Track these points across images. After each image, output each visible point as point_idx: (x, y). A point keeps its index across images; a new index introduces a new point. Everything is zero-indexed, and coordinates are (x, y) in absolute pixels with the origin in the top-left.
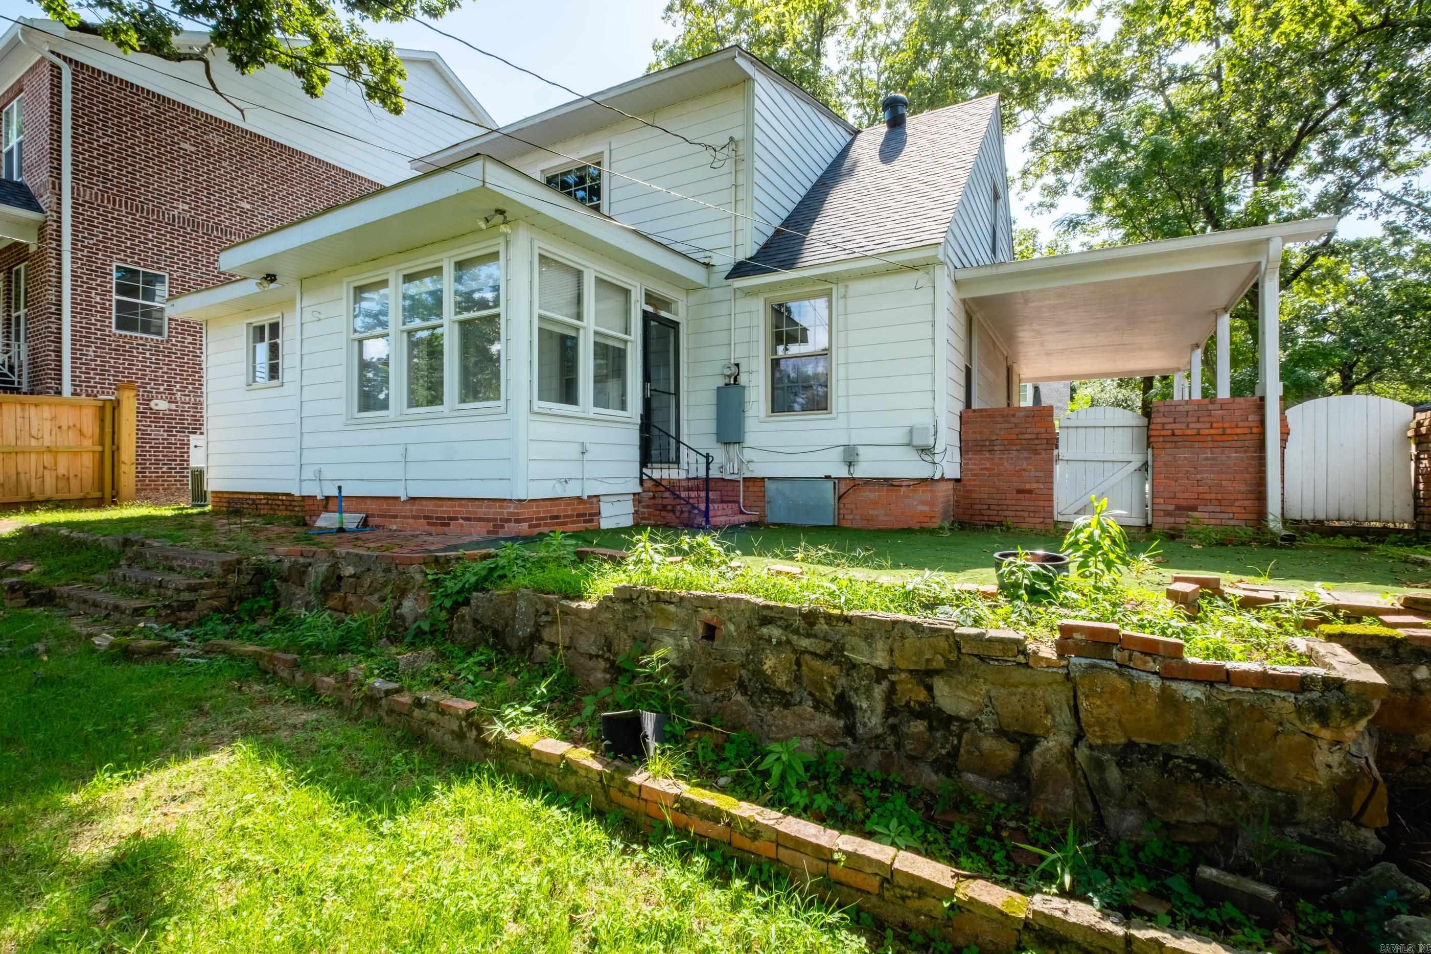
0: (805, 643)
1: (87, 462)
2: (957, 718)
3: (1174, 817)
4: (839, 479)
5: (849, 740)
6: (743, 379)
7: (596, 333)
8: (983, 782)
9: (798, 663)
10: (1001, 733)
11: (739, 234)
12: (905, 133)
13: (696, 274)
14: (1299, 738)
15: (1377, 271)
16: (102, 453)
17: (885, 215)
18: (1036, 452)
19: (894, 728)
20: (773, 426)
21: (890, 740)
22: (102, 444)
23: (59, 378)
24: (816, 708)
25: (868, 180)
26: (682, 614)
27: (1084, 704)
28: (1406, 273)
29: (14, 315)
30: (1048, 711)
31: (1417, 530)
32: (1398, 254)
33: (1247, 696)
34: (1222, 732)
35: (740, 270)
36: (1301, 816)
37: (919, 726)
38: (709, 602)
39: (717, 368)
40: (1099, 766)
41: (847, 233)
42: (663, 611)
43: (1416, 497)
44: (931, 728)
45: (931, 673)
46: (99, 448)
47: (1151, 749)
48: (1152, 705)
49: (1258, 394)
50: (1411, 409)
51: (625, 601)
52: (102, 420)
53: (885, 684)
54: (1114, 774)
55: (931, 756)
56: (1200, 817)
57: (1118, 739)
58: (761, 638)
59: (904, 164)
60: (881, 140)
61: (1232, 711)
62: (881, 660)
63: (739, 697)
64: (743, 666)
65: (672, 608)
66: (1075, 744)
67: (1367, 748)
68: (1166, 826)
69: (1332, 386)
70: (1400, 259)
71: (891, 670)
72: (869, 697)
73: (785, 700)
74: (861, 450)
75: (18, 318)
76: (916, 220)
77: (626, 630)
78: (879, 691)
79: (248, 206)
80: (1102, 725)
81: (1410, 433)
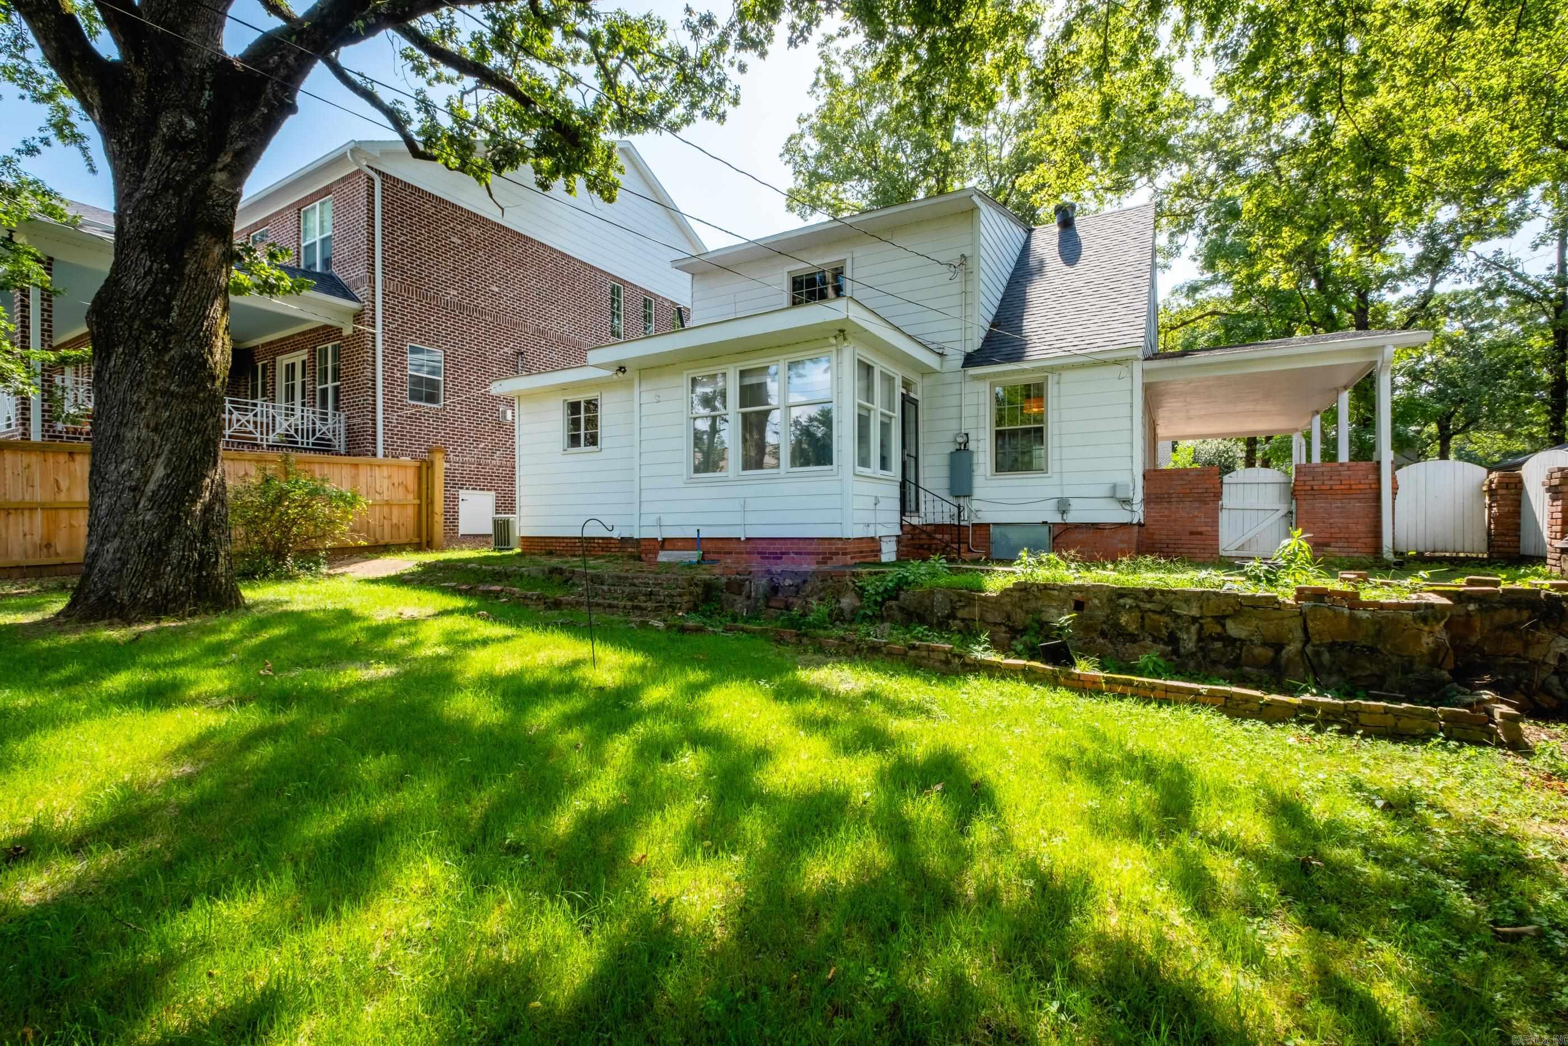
0: (1148, 606)
1: (410, 512)
2: (1240, 639)
3: (1355, 674)
4: (1054, 524)
5: (1174, 658)
6: (972, 446)
7: (882, 414)
8: (1255, 671)
9: (1142, 618)
10: (1265, 644)
11: (969, 331)
12: (1077, 236)
13: (931, 360)
14: (1414, 631)
15: (1473, 322)
16: (420, 505)
17: (1085, 317)
18: (1205, 503)
19: (1202, 649)
20: (995, 483)
21: (1200, 655)
22: (420, 497)
23: (374, 443)
24: (1154, 641)
25: (1058, 281)
26: (1063, 595)
27: (1310, 624)
28: (1502, 324)
29: (319, 387)
30: (1290, 631)
31: (1490, 557)
32: (1493, 306)
33: (1390, 613)
34: (1379, 632)
35: (971, 360)
36: (1415, 667)
37: (1218, 645)
38: (1079, 588)
39: (950, 436)
40: (1318, 654)
41: (1058, 332)
42: (1048, 595)
43: (1489, 535)
44: (1224, 646)
45: (1225, 617)
46: (417, 502)
47: (1344, 644)
48: (1345, 622)
49: (1375, 459)
50: (1485, 470)
51: (1021, 590)
52: (420, 478)
53: (1197, 625)
54: (1326, 657)
55: (1224, 661)
56: (1368, 672)
57: (1328, 640)
58: (1118, 605)
59: (1087, 268)
60: (1056, 240)
61: (1384, 622)
62: (1195, 612)
63: (1101, 640)
64: (1104, 622)
65: (1056, 593)
66: (1304, 646)
67: (1444, 636)
68: (1352, 678)
69: (1430, 436)
70: (1495, 310)
71: (1201, 618)
72: (1188, 632)
73: (1133, 638)
74: (1072, 501)
75: (324, 392)
76: (1115, 325)
77: (1021, 607)
78: (1194, 629)
79: (497, 290)
80: (1320, 634)
81: (1485, 488)
